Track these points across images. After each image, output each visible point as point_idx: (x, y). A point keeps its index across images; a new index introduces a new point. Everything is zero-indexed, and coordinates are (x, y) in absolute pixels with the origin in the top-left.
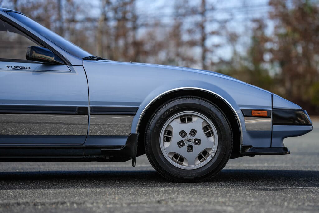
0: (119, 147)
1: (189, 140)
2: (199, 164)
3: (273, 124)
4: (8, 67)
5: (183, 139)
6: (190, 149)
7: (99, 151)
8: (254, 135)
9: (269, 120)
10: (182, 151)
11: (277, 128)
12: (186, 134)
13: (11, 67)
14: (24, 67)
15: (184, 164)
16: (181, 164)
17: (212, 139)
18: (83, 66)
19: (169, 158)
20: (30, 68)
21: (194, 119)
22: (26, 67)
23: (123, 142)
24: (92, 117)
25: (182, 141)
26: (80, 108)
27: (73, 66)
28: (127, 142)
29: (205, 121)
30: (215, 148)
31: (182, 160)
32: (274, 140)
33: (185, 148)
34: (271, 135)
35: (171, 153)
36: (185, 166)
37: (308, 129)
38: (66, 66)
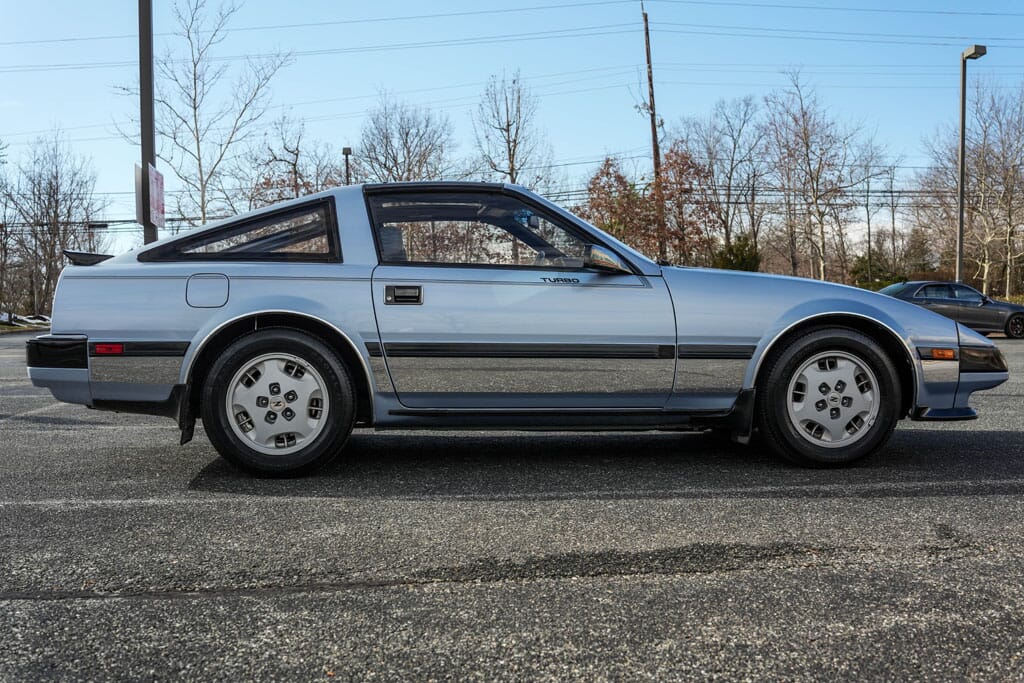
0: (722, 411)
1: (834, 399)
2: (848, 439)
3: (962, 370)
4: (544, 279)
5: (825, 398)
6: (835, 413)
7: (687, 417)
8: (935, 388)
9: (956, 365)
10: (822, 418)
11: (967, 377)
12: (829, 388)
13: (549, 279)
14: (570, 280)
15: (823, 437)
16: (819, 438)
17: (868, 394)
19: (801, 429)
20: (578, 281)
21: (840, 363)
22: (573, 279)
23: (727, 403)
24: (680, 361)
25: (823, 401)
26: (662, 348)
28: (736, 403)
29: (859, 365)
30: (874, 412)
31: (820, 430)
32: (959, 396)
33: (827, 412)
34: (957, 388)
35: (803, 422)
36: (826, 441)
37: (1001, 378)
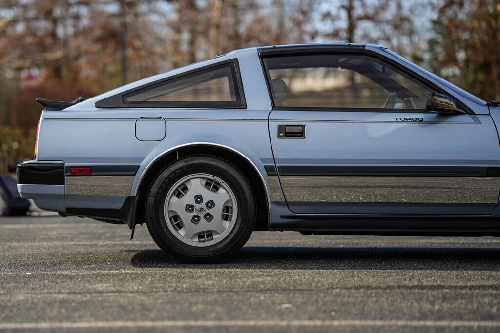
4: (396, 119)
13: (400, 119)
14: (416, 119)
18: (489, 114)
20: (423, 120)
22: (418, 119)
27: (477, 116)
38: (468, 115)
